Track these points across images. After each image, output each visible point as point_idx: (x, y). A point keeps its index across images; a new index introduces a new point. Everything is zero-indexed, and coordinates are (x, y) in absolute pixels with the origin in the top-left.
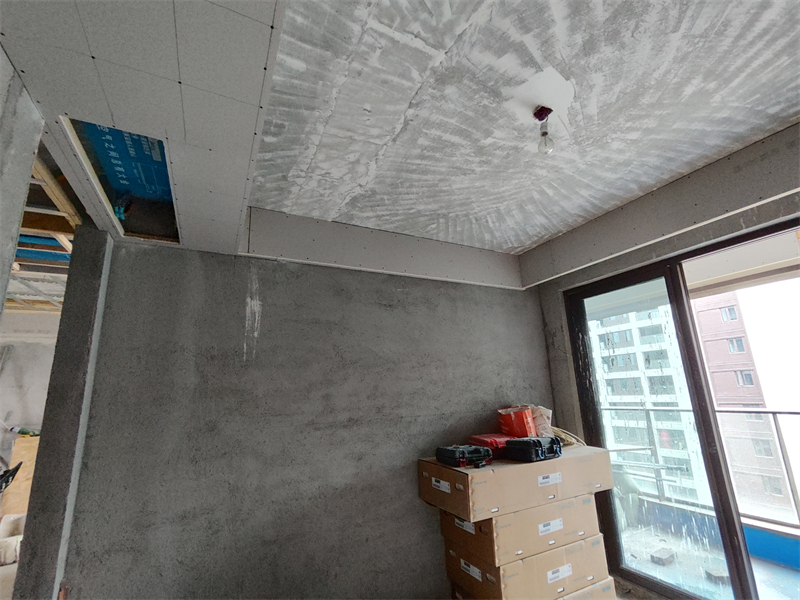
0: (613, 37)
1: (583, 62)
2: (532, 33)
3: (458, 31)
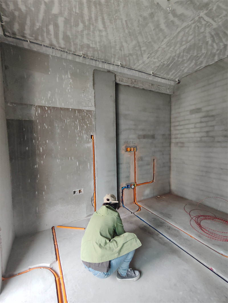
0: (145, 19)
1: (153, 10)
2: (171, 20)
3: (192, 22)
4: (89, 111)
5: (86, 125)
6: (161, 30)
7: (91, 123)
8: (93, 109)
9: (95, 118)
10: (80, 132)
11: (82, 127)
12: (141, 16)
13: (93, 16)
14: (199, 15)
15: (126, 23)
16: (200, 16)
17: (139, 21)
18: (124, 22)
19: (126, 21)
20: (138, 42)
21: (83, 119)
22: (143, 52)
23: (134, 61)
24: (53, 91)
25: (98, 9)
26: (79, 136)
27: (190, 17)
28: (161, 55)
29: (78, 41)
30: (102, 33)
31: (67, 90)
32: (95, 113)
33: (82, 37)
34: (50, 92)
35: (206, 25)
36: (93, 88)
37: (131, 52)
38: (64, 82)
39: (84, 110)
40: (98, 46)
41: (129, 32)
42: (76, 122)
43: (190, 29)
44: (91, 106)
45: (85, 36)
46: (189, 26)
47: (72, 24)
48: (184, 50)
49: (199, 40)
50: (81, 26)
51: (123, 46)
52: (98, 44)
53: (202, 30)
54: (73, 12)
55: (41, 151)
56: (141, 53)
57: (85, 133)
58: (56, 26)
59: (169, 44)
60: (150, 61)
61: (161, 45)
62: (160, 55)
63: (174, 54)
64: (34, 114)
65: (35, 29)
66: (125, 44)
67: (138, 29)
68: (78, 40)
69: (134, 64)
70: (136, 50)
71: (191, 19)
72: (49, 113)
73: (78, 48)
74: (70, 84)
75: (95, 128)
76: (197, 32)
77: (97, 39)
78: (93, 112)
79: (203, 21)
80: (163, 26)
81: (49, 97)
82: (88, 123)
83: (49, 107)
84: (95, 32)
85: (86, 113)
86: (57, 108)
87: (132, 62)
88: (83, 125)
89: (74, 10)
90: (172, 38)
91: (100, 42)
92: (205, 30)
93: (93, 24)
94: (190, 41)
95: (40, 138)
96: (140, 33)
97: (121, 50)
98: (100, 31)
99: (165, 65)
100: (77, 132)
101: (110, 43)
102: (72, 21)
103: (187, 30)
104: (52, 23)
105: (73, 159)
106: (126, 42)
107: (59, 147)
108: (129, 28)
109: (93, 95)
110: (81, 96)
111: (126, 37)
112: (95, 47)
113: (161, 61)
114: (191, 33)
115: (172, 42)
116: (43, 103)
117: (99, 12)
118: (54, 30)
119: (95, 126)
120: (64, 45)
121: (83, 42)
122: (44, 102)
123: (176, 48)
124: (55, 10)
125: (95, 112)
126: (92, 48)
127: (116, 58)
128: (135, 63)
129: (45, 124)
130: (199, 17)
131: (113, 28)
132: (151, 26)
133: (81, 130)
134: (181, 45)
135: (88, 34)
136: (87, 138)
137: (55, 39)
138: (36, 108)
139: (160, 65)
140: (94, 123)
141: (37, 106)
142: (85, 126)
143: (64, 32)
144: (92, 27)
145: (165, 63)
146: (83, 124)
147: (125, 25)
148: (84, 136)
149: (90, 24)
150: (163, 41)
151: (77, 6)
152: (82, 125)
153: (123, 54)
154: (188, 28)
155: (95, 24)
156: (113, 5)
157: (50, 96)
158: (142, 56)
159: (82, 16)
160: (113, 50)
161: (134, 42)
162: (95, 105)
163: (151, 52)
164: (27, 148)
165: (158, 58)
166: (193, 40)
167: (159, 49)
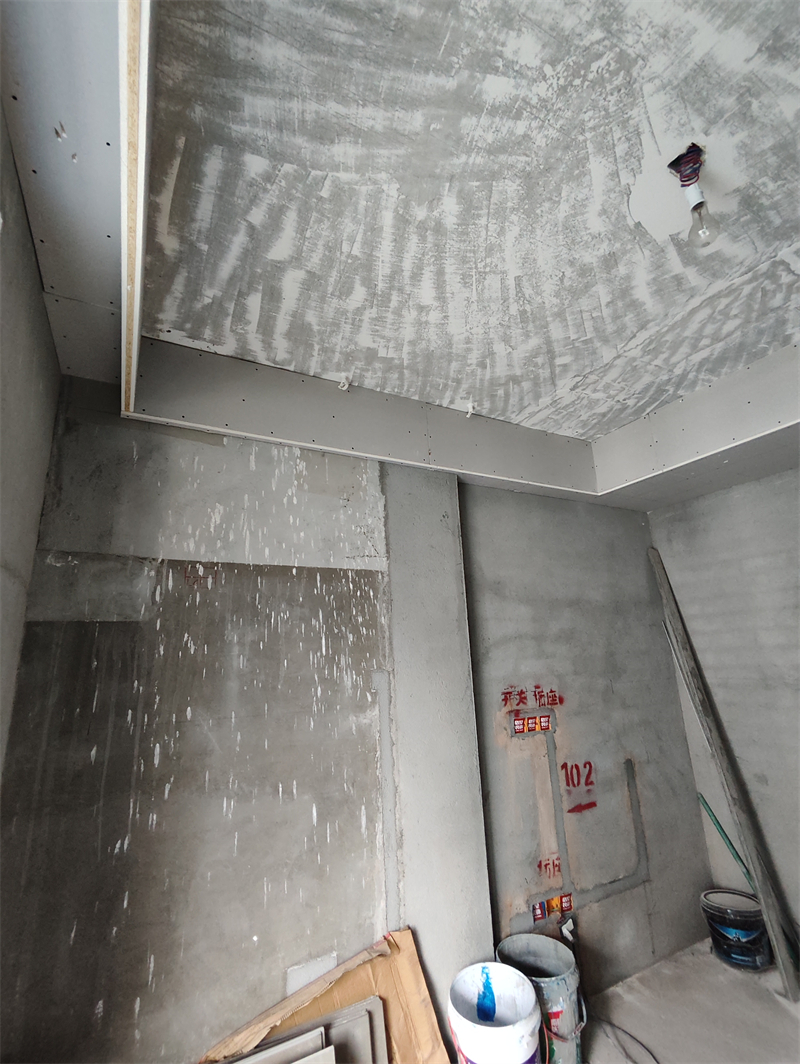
4: (367, 576)
5: (356, 631)
6: (634, 305)
7: (372, 623)
8: (380, 564)
9: (390, 602)
10: (331, 660)
11: (335, 639)
12: (572, 263)
13: (407, 265)
14: (773, 255)
15: (518, 285)
16: (777, 259)
17: (561, 280)
18: (511, 283)
19: (518, 279)
20: (548, 342)
21: (343, 605)
22: (558, 370)
23: (521, 399)
24: (232, 504)
25: (429, 245)
26: (323, 680)
27: (741, 263)
28: (619, 380)
29: (338, 342)
30: (427, 314)
31: (285, 500)
32: (389, 582)
33: (356, 326)
34: (220, 508)
35: (790, 286)
36: (379, 488)
37: (518, 372)
38: (277, 471)
39: (345, 571)
40: (405, 356)
41: (523, 313)
42: (313, 622)
43: (736, 299)
44: (373, 553)
45: (366, 325)
46: (731, 291)
47: (330, 289)
48: (701, 364)
49: (761, 333)
50: (359, 293)
51: (492, 354)
52: (406, 349)
53: (777, 301)
54: (339, 255)
55: (156, 761)
56: (552, 373)
57: (348, 666)
58: (273, 296)
59: (651, 347)
60: (578, 398)
61: (626, 349)
62: (614, 381)
63: (665, 378)
64: (148, 594)
65: (198, 306)
66: (500, 348)
67: (555, 301)
68: (340, 337)
69: (522, 409)
70: (536, 365)
71: (743, 269)
72: (210, 587)
73: (336, 360)
74: (299, 476)
75: (391, 644)
76: (756, 307)
77: (408, 333)
78: (380, 577)
79: (784, 274)
80: (642, 292)
81: (215, 527)
82: (362, 625)
83: (209, 566)
84: (405, 312)
85: (354, 581)
86: (243, 568)
87: (513, 400)
88: (340, 631)
89: (345, 248)
90: (666, 329)
91: (412, 343)
92: (787, 299)
93: (401, 290)
94: (729, 335)
95: (158, 698)
96: (560, 315)
97: (482, 365)
98: (421, 309)
99: (629, 411)
100: (318, 663)
101: (450, 345)
102: (332, 280)
103: (724, 302)
104: (261, 288)
105: (295, 791)
106: (506, 340)
107: (239, 737)
108: (525, 298)
109: (382, 514)
110: (337, 519)
111: (509, 327)
112: (393, 359)
113: (617, 399)
114: (734, 312)
115: (664, 339)
116: (189, 548)
117: (430, 254)
118: (261, 307)
119: (390, 634)
120: (288, 352)
121: (356, 344)
122: (192, 546)
123: (674, 360)
124: (280, 249)
125: (388, 575)
126: (384, 360)
127: (461, 390)
128: (526, 403)
129: (186, 635)
130: (774, 262)
131: (468, 299)
132: (602, 292)
133: (334, 653)
134: (695, 348)
135: (379, 320)
136: (355, 686)
137: (260, 337)
138: (159, 572)
139: (608, 412)
140: (383, 620)
141: (163, 560)
142: (351, 637)
143: (294, 315)
144: (395, 298)
145: (631, 402)
146: (343, 629)
147: (512, 292)
148: (345, 679)
149: (391, 288)
150: (634, 336)
151: (359, 238)
152: (336, 631)
153: (488, 377)
154: (727, 296)
155: (408, 289)
156: (483, 233)
157: (218, 522)
158: (554, 384)
159: (368, 265)
160: (454, 365)
161: (534, 342)
162: (388, 552)
163: (588, 370)
164: (93, 752)
165: (607, 387)
166: (739, 333)
167: (618, 362)
